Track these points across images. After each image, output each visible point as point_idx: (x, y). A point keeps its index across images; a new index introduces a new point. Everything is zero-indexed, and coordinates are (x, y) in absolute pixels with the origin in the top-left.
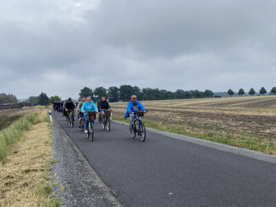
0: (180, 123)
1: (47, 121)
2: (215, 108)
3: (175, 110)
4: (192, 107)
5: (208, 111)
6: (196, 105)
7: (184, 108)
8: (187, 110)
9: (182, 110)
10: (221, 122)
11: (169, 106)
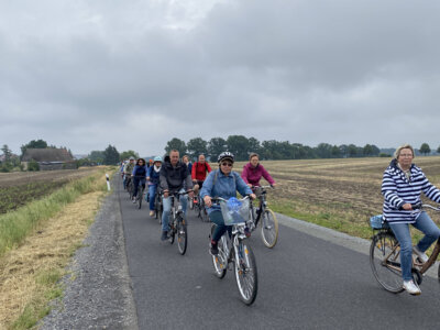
0: (297, 197)
1: (102, 190)
2: (369, 174)
3: (303, 176)
4: (332, 172)
5: (352, 180)
6: (341, 168)
7: (320, 174)
8: (322, 177)
9: (314, 177)
10: (360, 197)
11: (298, 169)
